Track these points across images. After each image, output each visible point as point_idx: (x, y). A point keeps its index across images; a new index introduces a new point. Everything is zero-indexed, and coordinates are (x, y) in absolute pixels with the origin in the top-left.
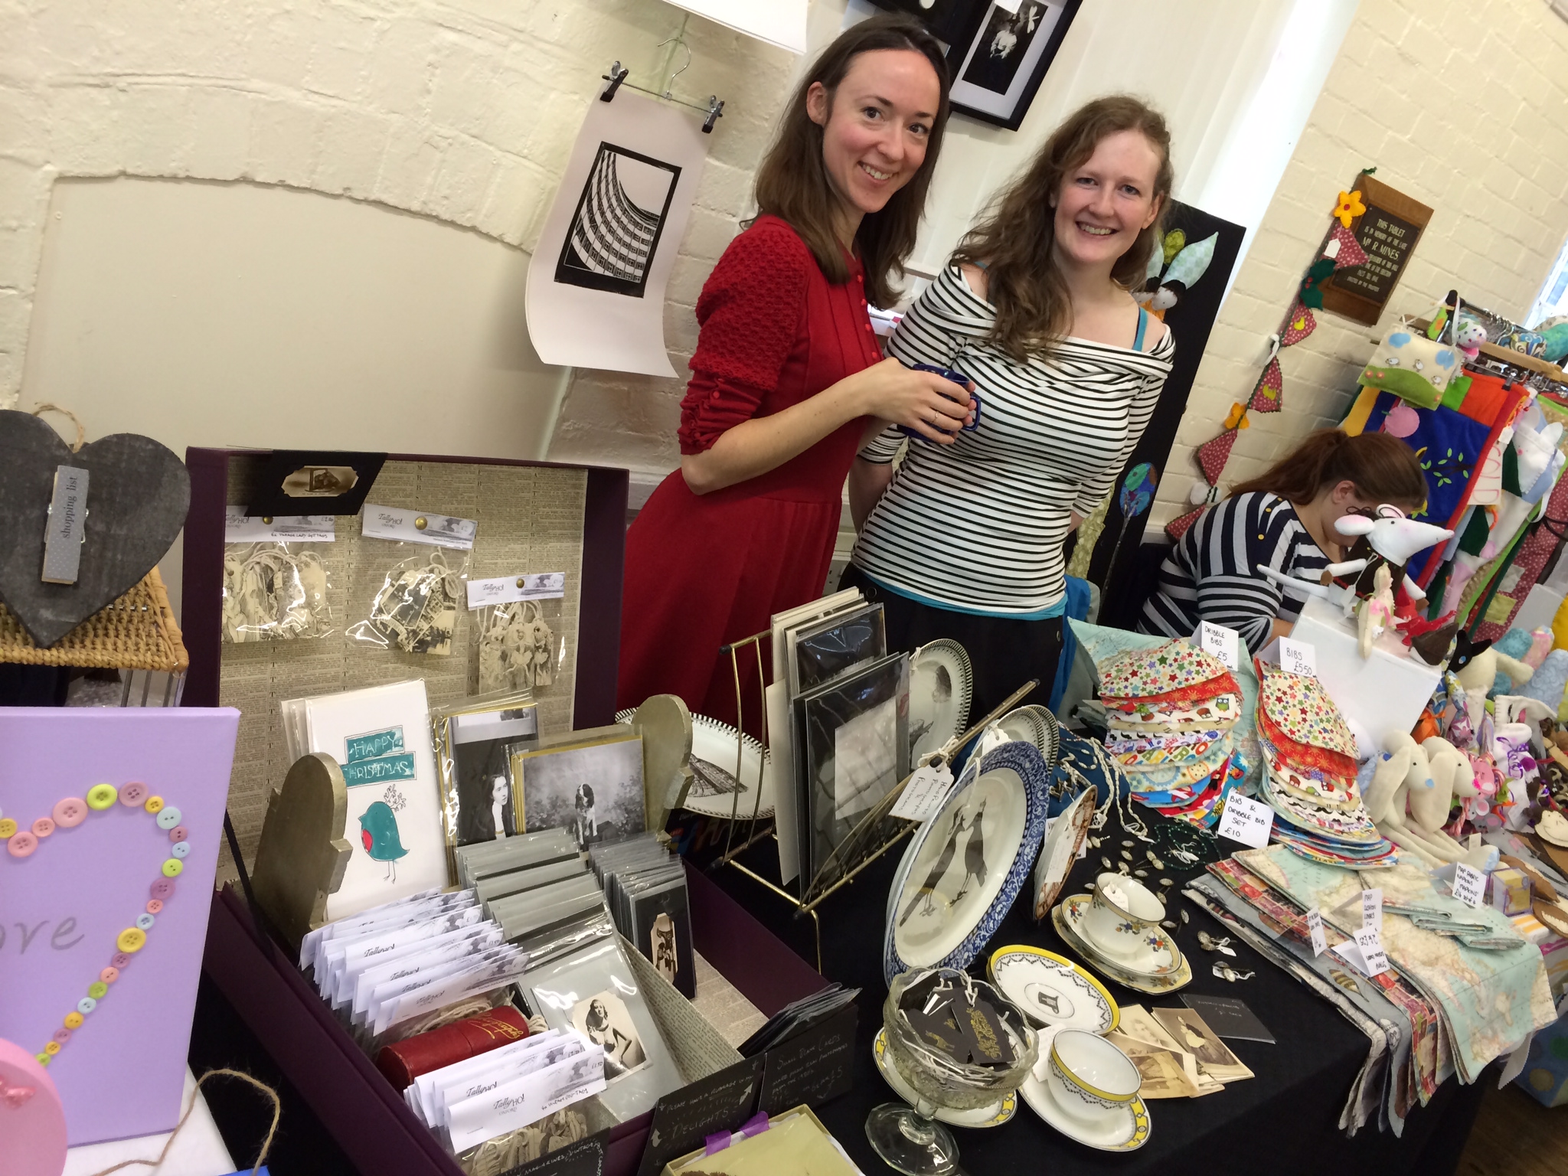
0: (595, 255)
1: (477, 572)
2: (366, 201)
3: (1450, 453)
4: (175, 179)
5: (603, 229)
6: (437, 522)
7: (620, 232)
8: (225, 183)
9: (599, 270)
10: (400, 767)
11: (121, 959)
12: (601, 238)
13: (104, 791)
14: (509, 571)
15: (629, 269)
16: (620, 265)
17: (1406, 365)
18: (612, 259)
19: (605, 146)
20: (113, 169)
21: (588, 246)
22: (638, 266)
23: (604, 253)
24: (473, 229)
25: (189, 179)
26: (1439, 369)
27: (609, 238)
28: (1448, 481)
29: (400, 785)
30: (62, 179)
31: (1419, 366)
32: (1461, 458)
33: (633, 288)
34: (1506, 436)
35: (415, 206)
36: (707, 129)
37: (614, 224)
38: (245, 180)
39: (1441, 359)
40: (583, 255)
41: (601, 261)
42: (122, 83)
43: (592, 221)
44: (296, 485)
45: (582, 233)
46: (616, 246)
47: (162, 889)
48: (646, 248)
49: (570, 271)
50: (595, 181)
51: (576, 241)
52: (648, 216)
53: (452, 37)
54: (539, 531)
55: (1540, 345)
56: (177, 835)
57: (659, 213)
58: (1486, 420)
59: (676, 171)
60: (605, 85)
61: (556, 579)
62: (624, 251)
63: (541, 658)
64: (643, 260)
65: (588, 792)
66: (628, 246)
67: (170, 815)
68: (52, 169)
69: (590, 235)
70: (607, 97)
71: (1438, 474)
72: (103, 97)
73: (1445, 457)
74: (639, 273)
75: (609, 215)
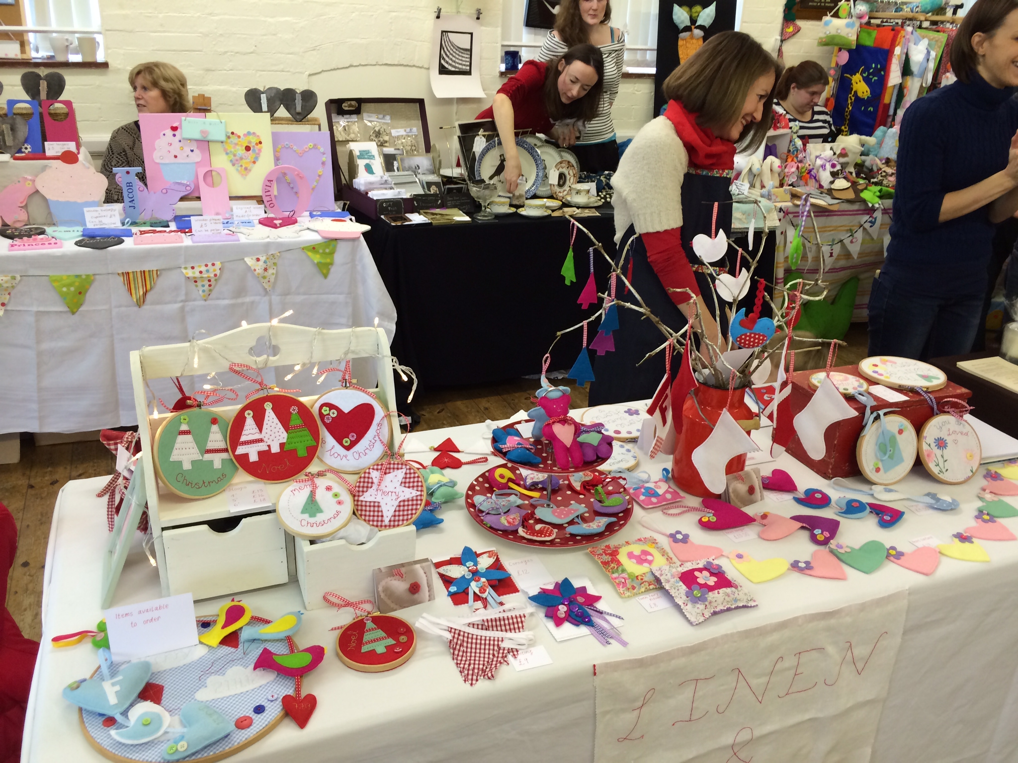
0: (450, 65)
1: (394, 128)
2: (382, 65)
3: (873, 66)
4: (334, 69)
5: (451, 56)
6: (381, 116)
7: (457, 56)
8: (347, 68)
9: (453, 69)
10: (372, 157)
11: (319, 176)
12: (451, 59)
13: (311, 145)
14: (402, 128)
15: (464, 67)
16: (460, 66)
17: (833, 32)
18: (457, 65)
19: (443, 32)
20: (320, 70)
21: (447, 62)
22: (467, 66)
23: (454, 64)
24: (414, 66)
25: (338, 69)
26: (848, 30)
27: (454, 59)
28: (876, 78)
29: (372, 161)
30: (310, 75)
31: (839, 31)
32: (879, 66)
33: (468, 73)
34: (898, 51)
35: (396, 63)
36: (478, 18)
37: (454, 54)
38: (351, 66)
39: (848, 25)
40: (446, 65)
41: (453, 66)
42: (318, 48)
43: (446, 54)
44: (345, 106)
45: (444, 59)
46: (457, 61)
47: (323, 163)
48: (469, 60)
49: (443, 71)
50: (443, 42)
51: (442, 62)
52: (466, 50)
53: (394, 14)
54: (408, 118)
55: (917, 7)
56: (324, 154)
57: (469, 48)
58: (886, 46)
59: (472, 34)
60: (436, 14)
61: (415, 129)
62: (460, 62)
63: (413, 148)
64: (468, 64)
65: (418, 166)
66: (461, 60)
67: (322, 150)
68: (307, 73)
69: (447, 59)
70: (438, 17)
71: (871, 77)
72: (314, 53)
73: (872, 68)
74: (468, 68)
75: (451, 52)
